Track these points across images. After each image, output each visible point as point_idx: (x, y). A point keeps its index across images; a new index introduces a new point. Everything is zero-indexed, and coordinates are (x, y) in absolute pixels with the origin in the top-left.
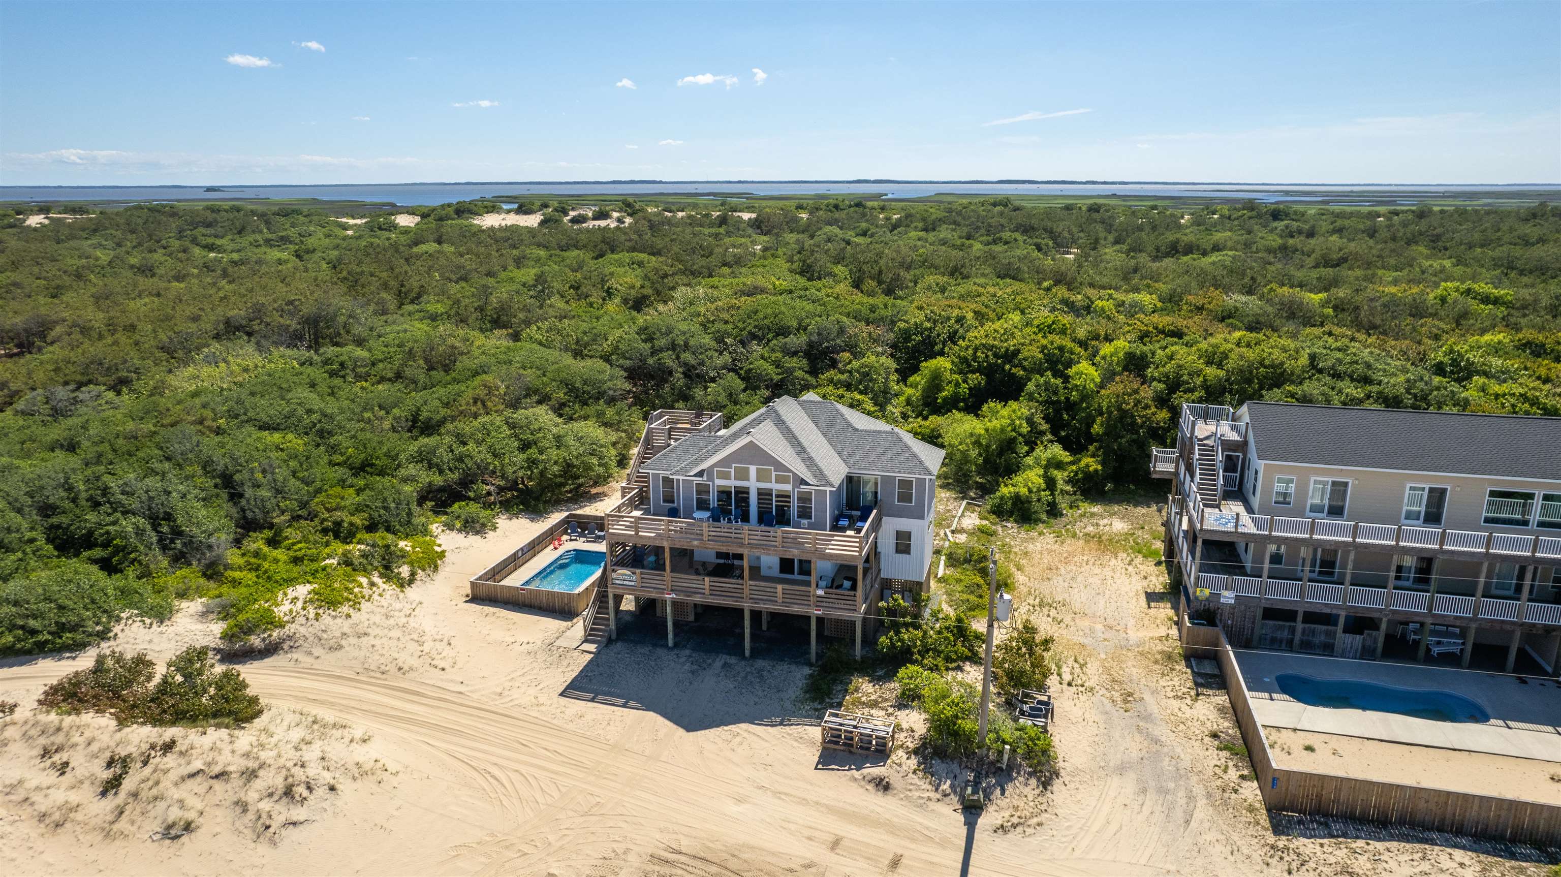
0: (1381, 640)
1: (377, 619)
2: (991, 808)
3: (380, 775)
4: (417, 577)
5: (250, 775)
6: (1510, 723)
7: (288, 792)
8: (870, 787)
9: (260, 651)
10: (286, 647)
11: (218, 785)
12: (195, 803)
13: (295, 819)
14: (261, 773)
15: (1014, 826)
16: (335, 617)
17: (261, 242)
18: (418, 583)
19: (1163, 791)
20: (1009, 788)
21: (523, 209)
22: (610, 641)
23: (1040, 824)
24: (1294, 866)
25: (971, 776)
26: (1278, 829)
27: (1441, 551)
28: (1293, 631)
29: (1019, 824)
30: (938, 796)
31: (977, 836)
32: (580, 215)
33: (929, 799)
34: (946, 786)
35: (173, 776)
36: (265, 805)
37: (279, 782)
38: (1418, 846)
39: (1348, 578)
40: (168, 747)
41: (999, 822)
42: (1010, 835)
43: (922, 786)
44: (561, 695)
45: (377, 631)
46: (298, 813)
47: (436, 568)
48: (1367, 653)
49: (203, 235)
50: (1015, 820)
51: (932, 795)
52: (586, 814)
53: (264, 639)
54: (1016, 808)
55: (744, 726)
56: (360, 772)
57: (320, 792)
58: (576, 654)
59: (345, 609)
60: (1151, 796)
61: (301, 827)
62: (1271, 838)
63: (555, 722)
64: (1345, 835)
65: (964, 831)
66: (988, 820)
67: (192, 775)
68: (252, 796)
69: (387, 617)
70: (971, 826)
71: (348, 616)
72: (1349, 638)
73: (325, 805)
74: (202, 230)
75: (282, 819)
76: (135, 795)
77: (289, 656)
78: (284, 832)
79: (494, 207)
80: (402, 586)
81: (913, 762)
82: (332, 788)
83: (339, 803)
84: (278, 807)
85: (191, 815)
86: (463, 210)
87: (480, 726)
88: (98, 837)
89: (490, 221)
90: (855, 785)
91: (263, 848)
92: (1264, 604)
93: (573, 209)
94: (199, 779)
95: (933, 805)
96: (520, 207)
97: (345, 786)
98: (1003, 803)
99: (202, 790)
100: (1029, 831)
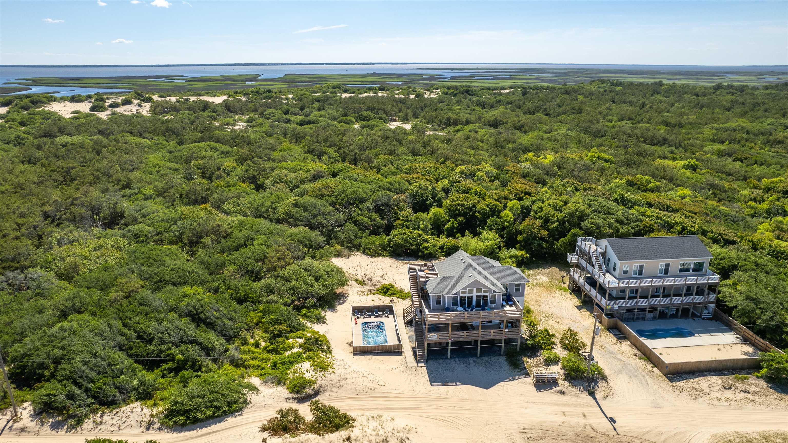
0: (658, 314)
3: (413, 430)
4: (331, 349)
6: (700, 335)
8: (558, 394)
9: (313, 395)
10: (321, 390)
14: (388, 440)
16: (330, 374)
18: (332, 351)
19: (636, 376)
20: (599, 385)
22: (427, 361)
23: (614, 394)
24: (681, 390)
25: (587, 384)
26: (671, 380)
27: (674, 285)
28: (634, 315)
29: (608, 395)
30: (580, 392)
31: (599, 401)
33: (578, 393)
34: (582, 388)
37: (397, 441)
38: (705, 377)
39: (650, 296)
40: (349, 439)
41: (603, 396)
42: (608, 399)
43: (574, 390)
44: (431, 385)
48: (654, 318)
50: (606, 394)
53: (312, 390)
54: (604, 391)
56: (408, 431)
58: (420, 368)
59: (330, 370)
60: (633, 378)
62: (671, 384)
63: (443, 396)
64: (687, 379)
65: (594, 401)
66: (599, 395)
70: (595, 398)
72: (649, 314)
77: (325, 394)
81: (567, 384)
82: (408, 439)
90: (553, 394)
92: (626, 308)
95: (580, 395)
98: (600, 390)
100: (612, 397)
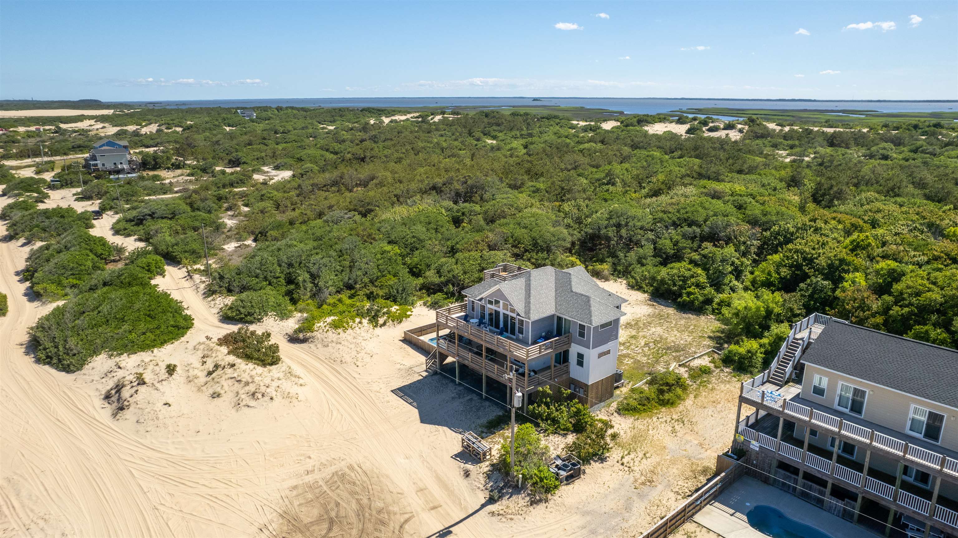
0: (858, 509)
1: (349, 338)
2: (499, 503)
3: (294, 400)
4: (388, 324)
5: (247, 384)
7: (253, 394)
8: (461, 473)
9: (301, 340)
10: (309, 341)
11: (236, 384)
12: (226, 388)
13: (250, 404)
14: (251, 385)
15: (499, 515)
16: (333, 333)
17: (519, 135)
18: (386, 327)
20: (514, 497)
21: (681, 121)
22: (435, 373)
23: (511, 519)
25: (502, 485)
28: (796, 482)
29: (502, 515)
30: (484, 488)
31: (480, 512)
32: (714, 127)
33: (479, 488)
34: (490, 485)
35: (227, 376)
36: (243, 396)
37: (253, 390)
39: (835, 457)
40: (233, 365)
41: (495, 510)
42: (494, 518)
43: (481, 481)
44: (392, 391)
45: (346, 343)
46: (252, 403)
47: (401, 322)
49: (494, 130)
50: (501, 512)
51: (481, 486)
52: (347, 440)
53: (304, 336)
54: (507, 507)
55: (445, 428)
56: (287, 396)
57: (267, 398)
58: (417, 375)
59: (340, 330)
61: (250, 408)
63: (376, 401)
65: (479, 506)
66: (491, 507)
67: (232, 378)
68: (241, 392)
69: (354, 338)
70: (483, 507)
71: (339, 334)
72: (834, 500)
73: (264, 404)
74: (495, 128)
75: (244, 403)
76: (213, 379)
77: (308, 345)
78: (243, 408)
79: (665, 118)
80: (376, 326)
81: (487, 469)
82: (272, 399)
83: (270, 405)
84: (247, 398)
85: (222, 392)
86: (643, 120)
87: (348, 393)
88: (195, 389)
89: (658, 129)
90: (458, 470)
91: (233, 411)
92: (778, 457)
93: (712, 122)
94: (233, 380)
95: (476, 490)
96: (679, 119)
97: (278, 400)
98: (505, 502)
99: (231, 384)
100: (504, 519)
